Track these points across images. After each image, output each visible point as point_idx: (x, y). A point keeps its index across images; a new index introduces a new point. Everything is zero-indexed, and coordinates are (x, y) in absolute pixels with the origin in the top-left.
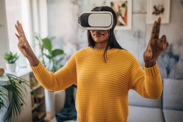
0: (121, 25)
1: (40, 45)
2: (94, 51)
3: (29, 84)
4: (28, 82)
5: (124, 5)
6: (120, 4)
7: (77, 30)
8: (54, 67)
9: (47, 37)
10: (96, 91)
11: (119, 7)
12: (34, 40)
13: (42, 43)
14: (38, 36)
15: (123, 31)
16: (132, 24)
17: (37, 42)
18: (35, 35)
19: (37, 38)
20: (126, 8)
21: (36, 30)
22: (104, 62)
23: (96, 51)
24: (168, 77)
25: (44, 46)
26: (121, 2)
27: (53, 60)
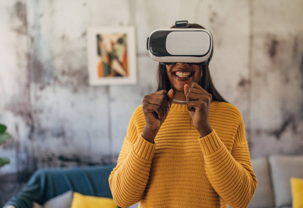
0: (118, 75)
5: (121, 41)
6: (115, 39)
7: (28, 86)
11: (113, 44)
15: (123, 86)
16: (138, 73)
20: (126, 46)
26: (115, 34)
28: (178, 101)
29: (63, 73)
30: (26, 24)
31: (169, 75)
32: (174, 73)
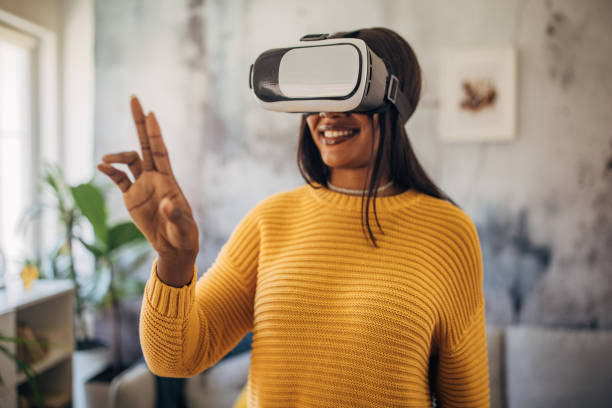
1: (61, 208)
2: (330, 201)
3: (11, 347)
4: (9, 340)
8: (112, 289)
9: (91, 182)
10: (326, 361)
12: (38, 190)
13: (69, 202)
14: (55, 175)
17: (49, 196)
18: (43, 171)
19: (52, 182)
21: (50, 153)
22: (368, 245)
23: (338, 202)
24: (517, 320)
25: (77, 212)
27: (111, 265)
28: (340, 190)
29: (261, 137)
30: (202, 50)
31: (315, 135)
32: (322, 133)
